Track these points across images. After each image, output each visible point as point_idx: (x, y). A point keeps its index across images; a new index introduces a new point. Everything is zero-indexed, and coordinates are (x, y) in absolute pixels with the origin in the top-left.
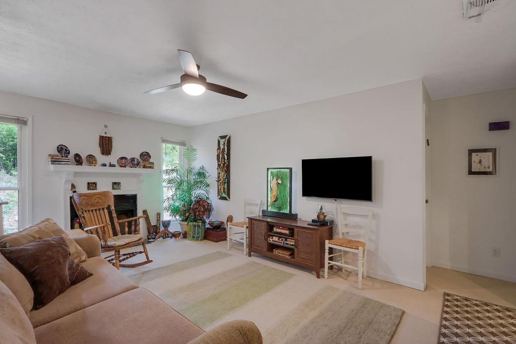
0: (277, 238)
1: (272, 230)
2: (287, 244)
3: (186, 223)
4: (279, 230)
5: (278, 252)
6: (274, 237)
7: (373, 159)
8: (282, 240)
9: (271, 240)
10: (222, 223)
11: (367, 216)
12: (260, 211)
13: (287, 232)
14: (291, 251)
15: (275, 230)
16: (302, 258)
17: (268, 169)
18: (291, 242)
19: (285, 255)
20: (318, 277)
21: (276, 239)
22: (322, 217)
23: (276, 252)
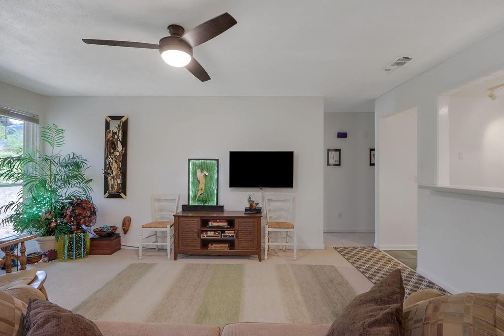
0: (213, 232)
1: (208, 224)
2: (226, 236)
3: (53, 237)
4: (215, 224)
5: (216, 247)
6: (209, 233)
7: (294, 154)
8: (219, 234)
9: (204, 236)
10: (115, 228)
11: (289, 200)
12: (177, 207)
13: (225, 224)
14: (231, 243)
15: (210, 224)
16: (242, 247)
17: (189, 160)
18: (229, 234)
19: (225, 248)
20: (260, 260)
21: (211, 233)
22: (254, 205)
23: (213, 247)
